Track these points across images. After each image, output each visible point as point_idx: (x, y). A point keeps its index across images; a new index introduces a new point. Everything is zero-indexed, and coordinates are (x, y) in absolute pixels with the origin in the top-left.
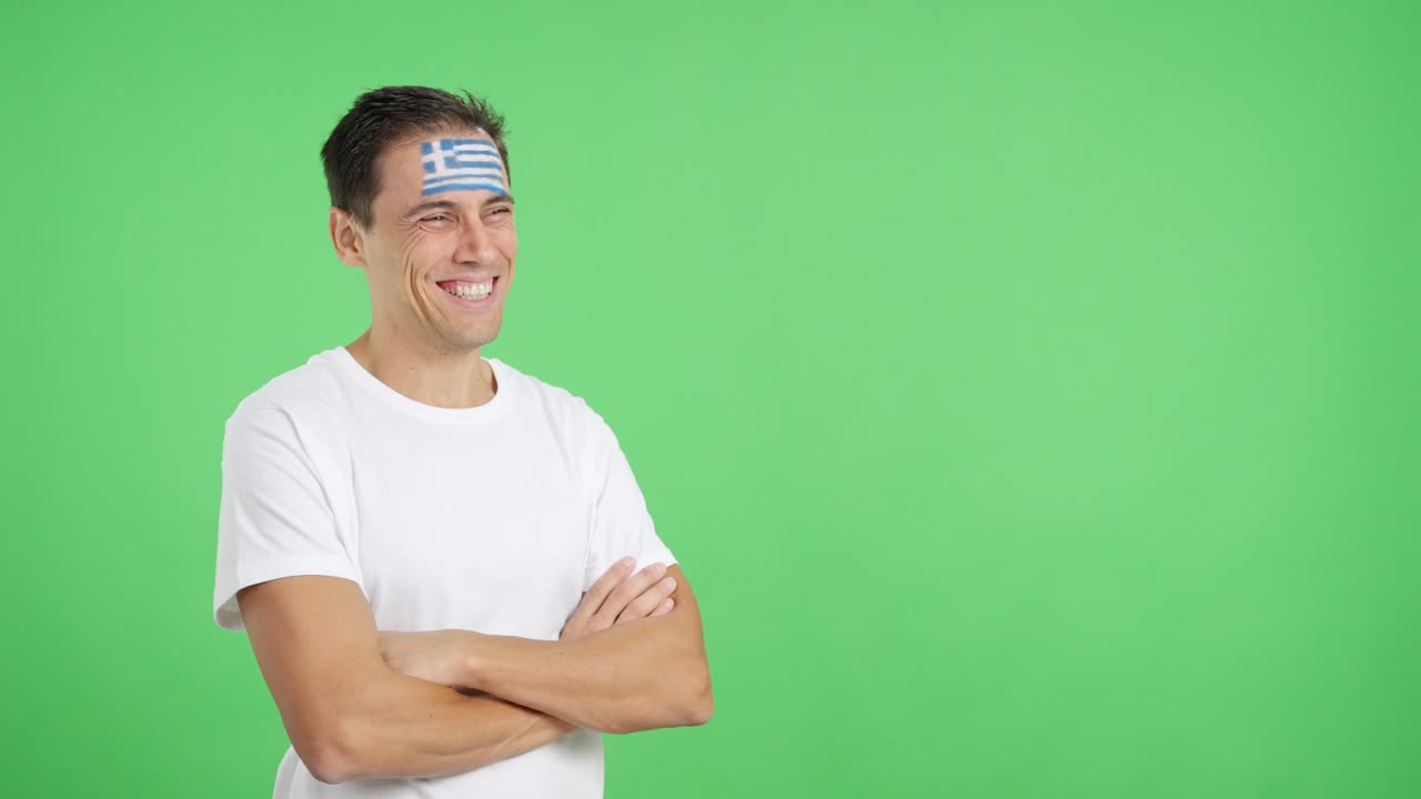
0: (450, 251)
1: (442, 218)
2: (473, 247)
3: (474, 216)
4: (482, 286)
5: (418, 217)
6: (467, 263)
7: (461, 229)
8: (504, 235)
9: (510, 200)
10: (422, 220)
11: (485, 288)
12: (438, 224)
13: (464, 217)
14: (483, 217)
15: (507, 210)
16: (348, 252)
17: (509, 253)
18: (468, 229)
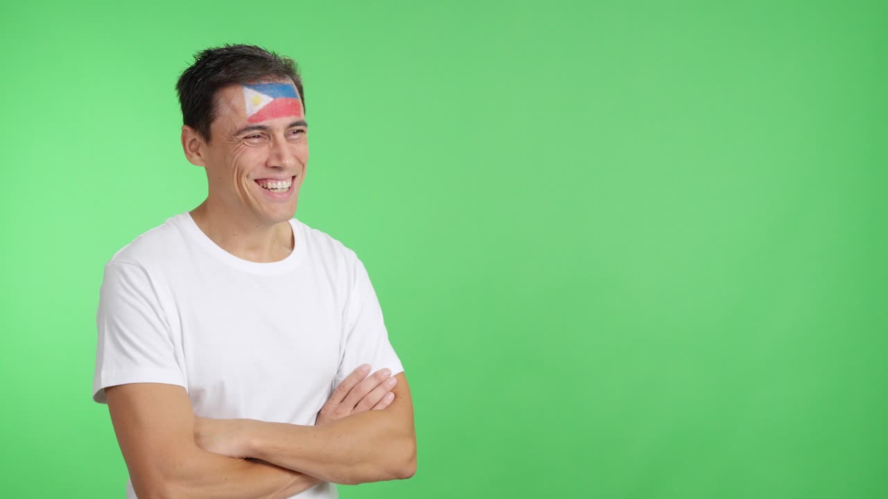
0: (264, 158)
1: (259, 137)
2: (279, 157)
3: (280, 136)
4: (284, 183)
5: (242, 136)
6: (275, 167)
7: (271, 144)
8: (300, 148)
9: (305, 124)
10: (246, 138)
11: (286, 184)
12: (256, 141)
13: (273, 135)
14: (286, 136)
15: (302, 131)
16: (195, 155)
17: (303, 161)
18: (276, 144)
